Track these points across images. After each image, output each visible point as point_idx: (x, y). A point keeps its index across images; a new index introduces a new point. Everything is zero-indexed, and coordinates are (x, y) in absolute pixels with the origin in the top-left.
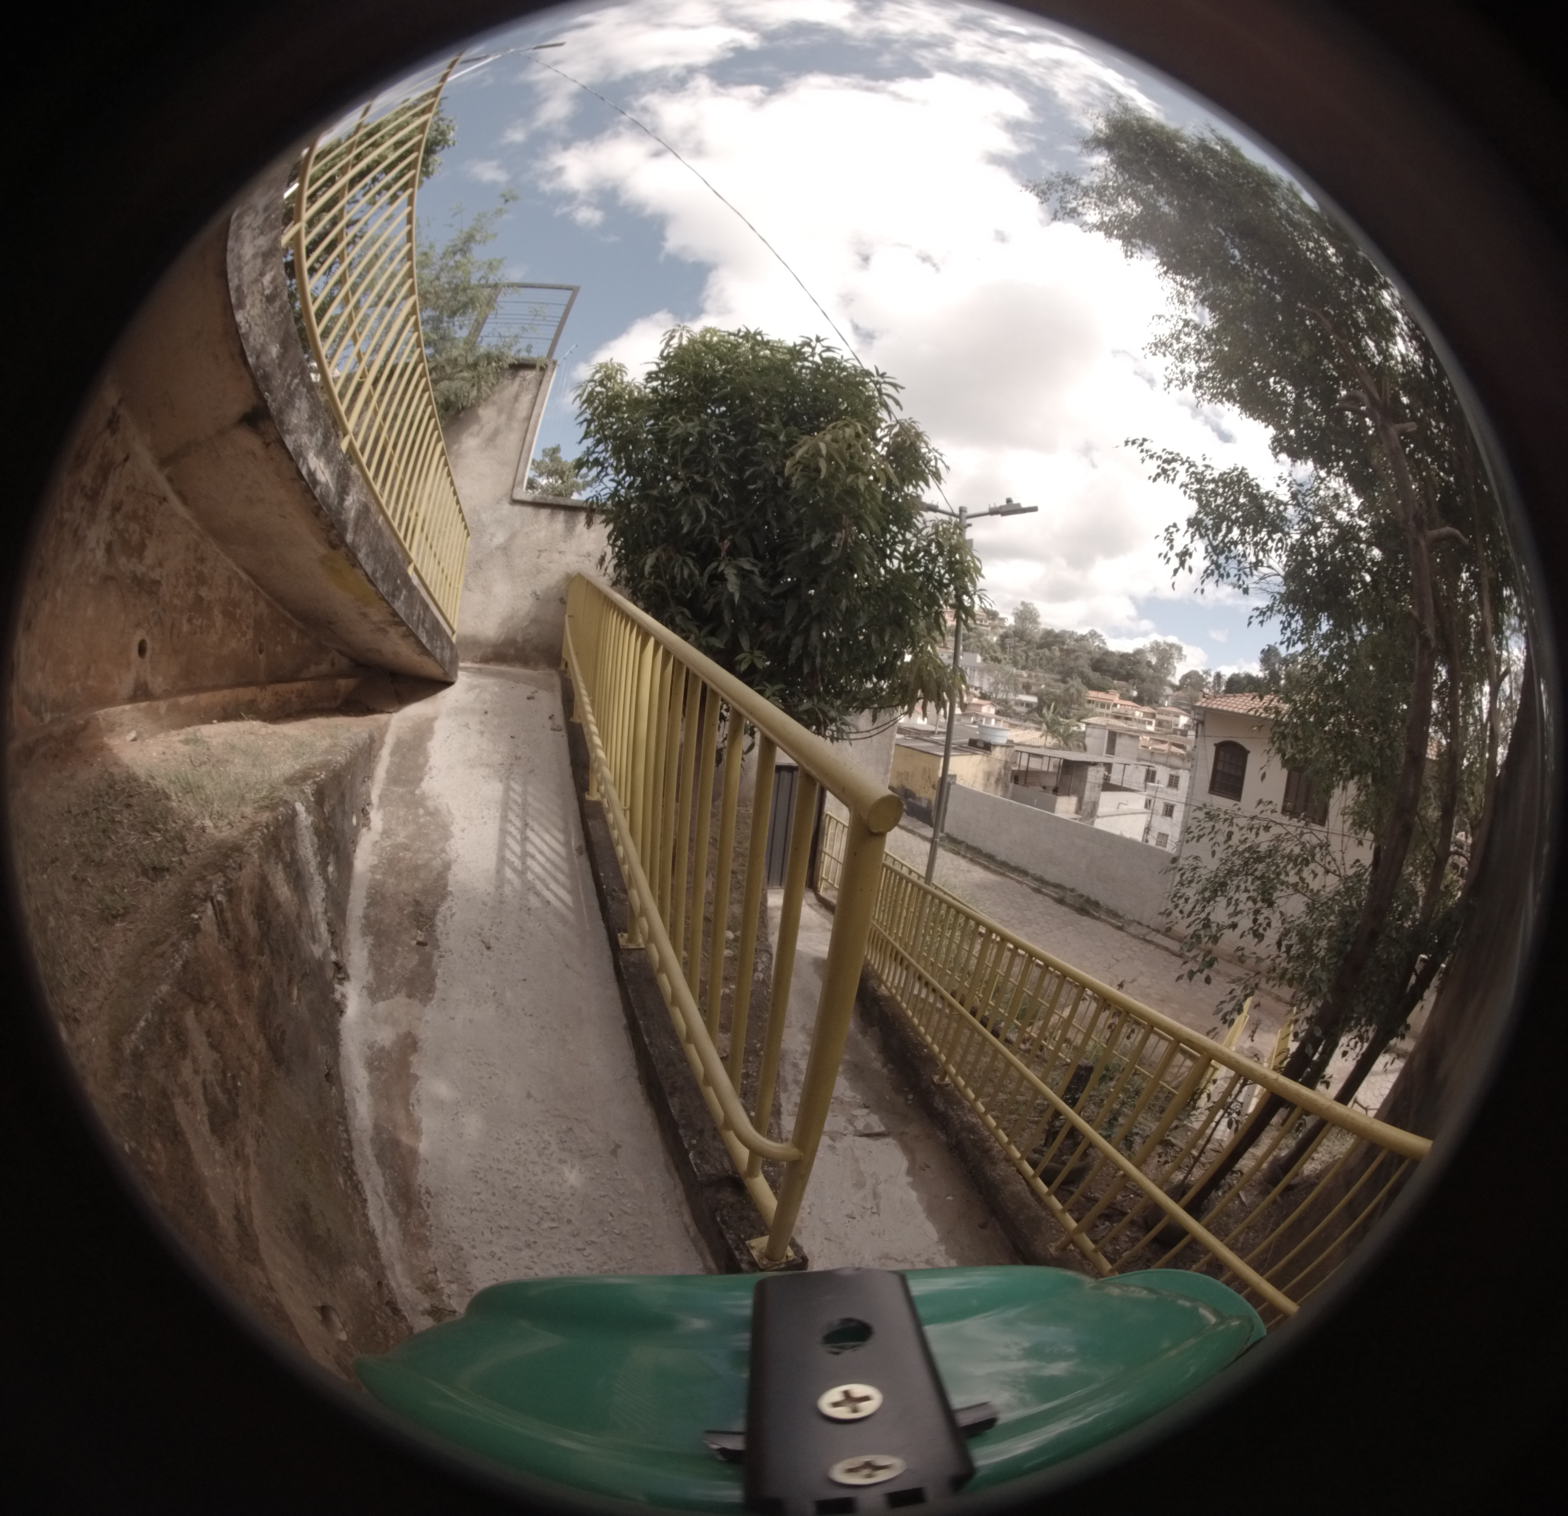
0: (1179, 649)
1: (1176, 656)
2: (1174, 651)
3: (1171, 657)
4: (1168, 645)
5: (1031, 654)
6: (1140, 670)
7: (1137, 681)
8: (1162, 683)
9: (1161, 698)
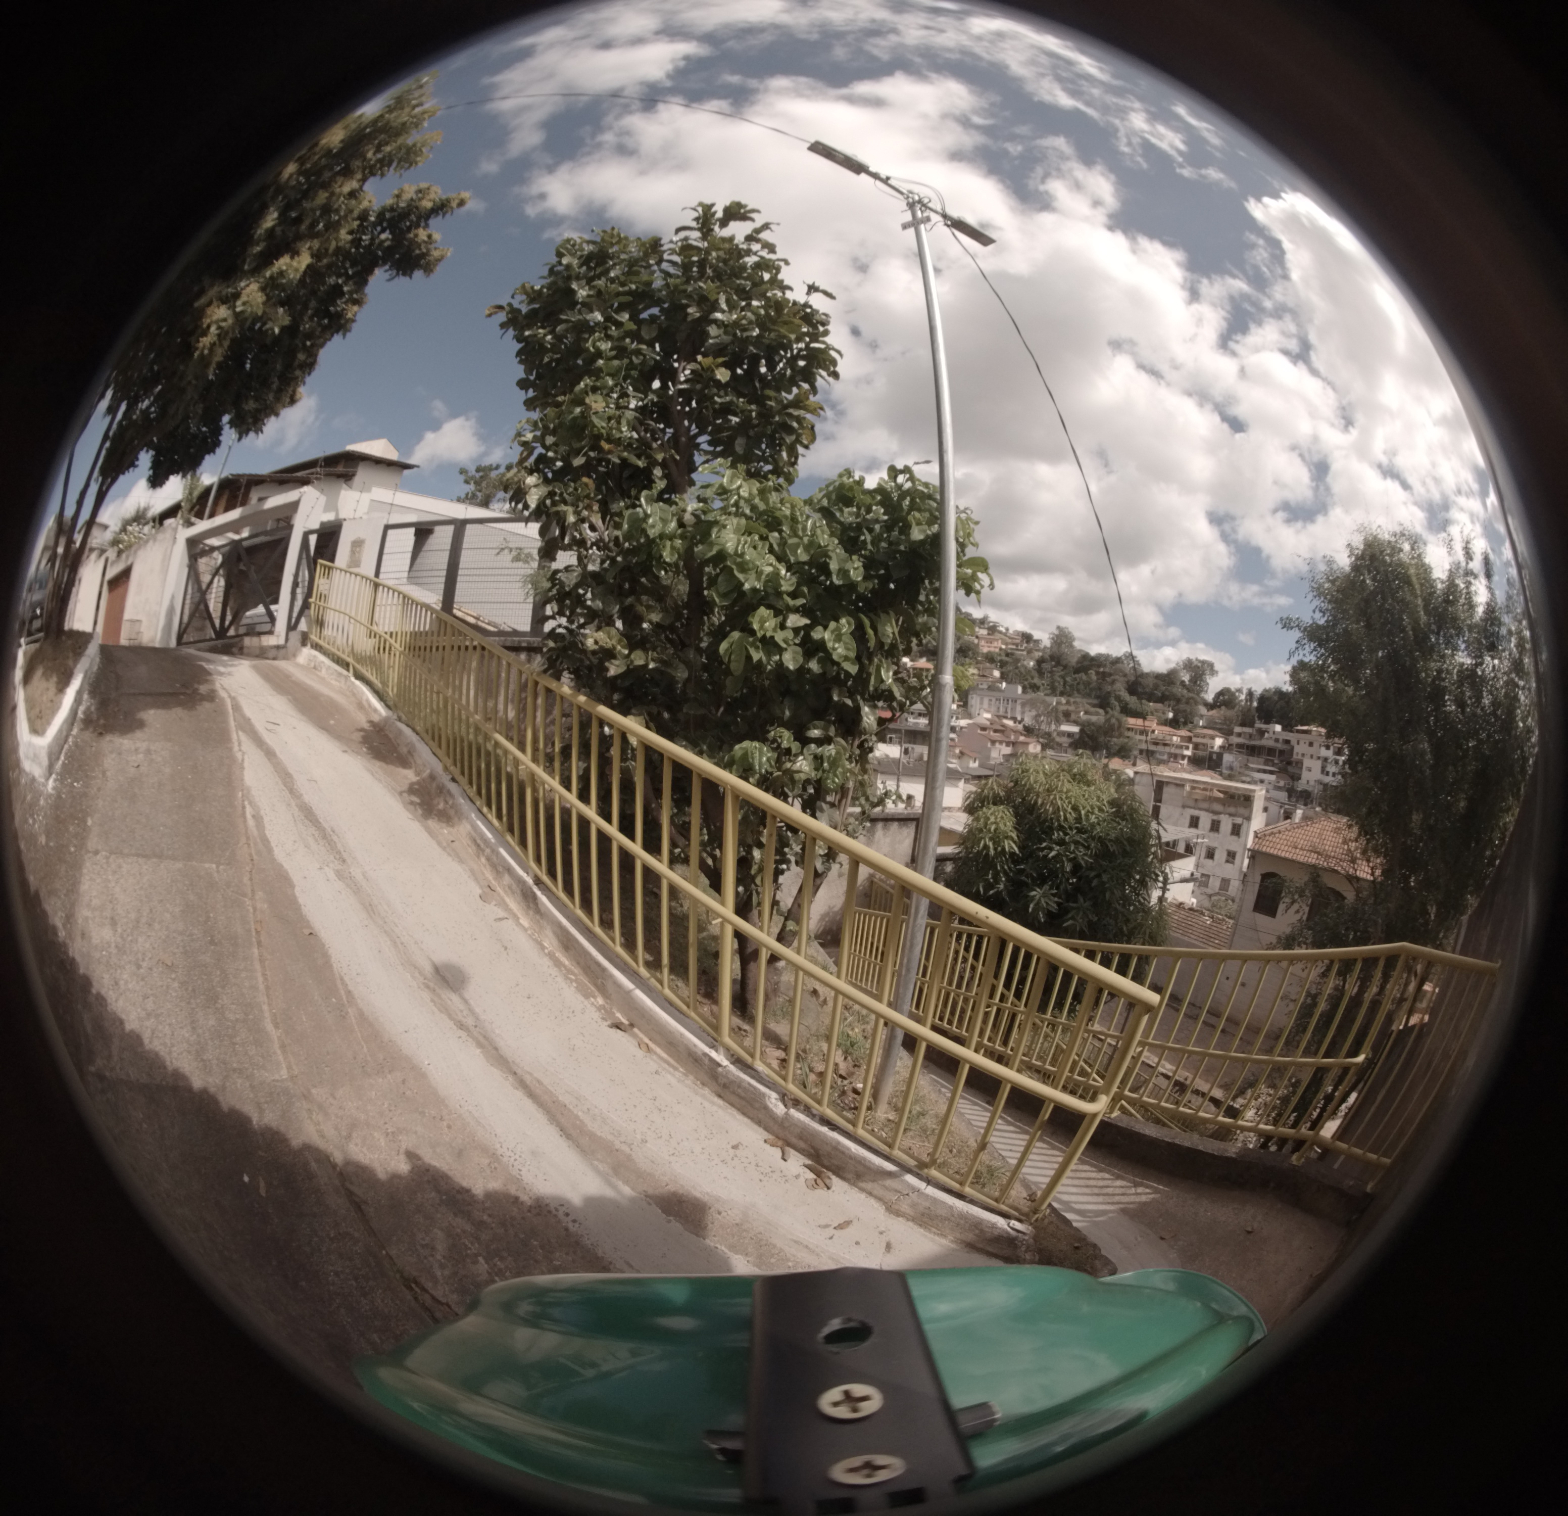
0: (1211, 665)
1: (1208, 672)
2: (1206, 667)
3: (1204, 674)
4: (1200, 661)
5: (1068, 679)
6: (1174, 690)
7: (1172, 703)
8: (1196, 703)
9: (1196, 718)
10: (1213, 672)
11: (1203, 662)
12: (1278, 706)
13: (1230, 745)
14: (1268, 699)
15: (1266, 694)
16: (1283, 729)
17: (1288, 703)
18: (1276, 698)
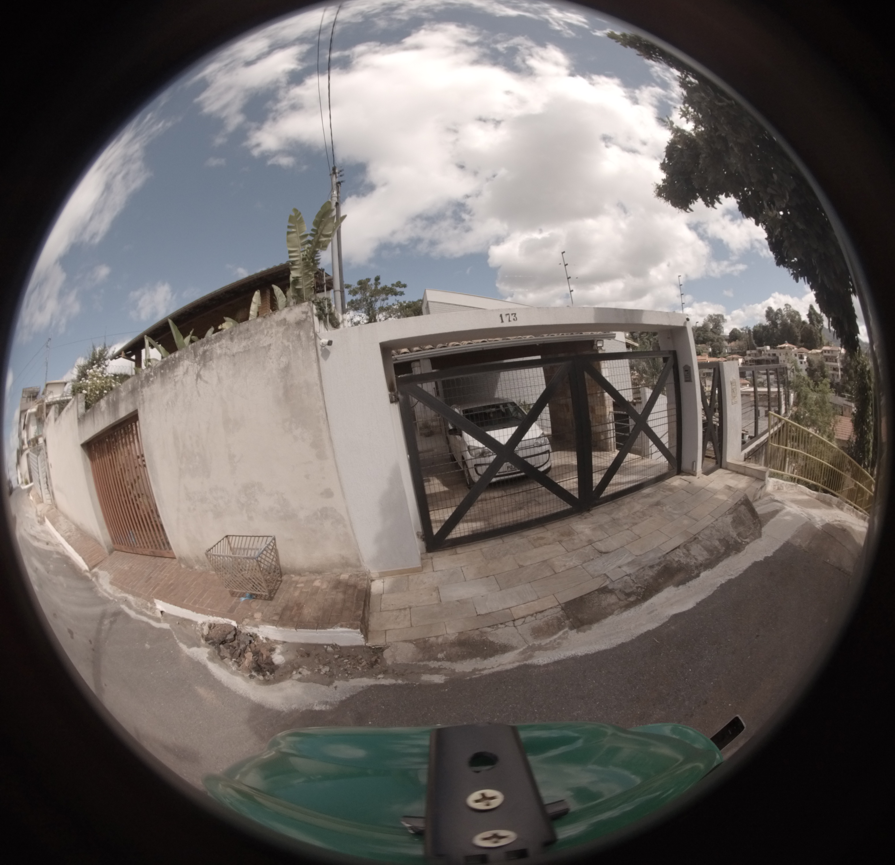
0: (722, 316)
1: (721, 321)
2: (720, 318)
3: (719, 322)
4: (716, 315)
5: (651, 340)
6: (709, 335)
7: (710, 342)
8: (722, 340)
9: (724, 349)
10: (724, 321)
11: (718, 316)
12: (764, 335)
13: (746, 361)
14: (758, 331)
15: (757, 329)
16: (771, 348)
17: (768, 331)
18: (761, 330)
